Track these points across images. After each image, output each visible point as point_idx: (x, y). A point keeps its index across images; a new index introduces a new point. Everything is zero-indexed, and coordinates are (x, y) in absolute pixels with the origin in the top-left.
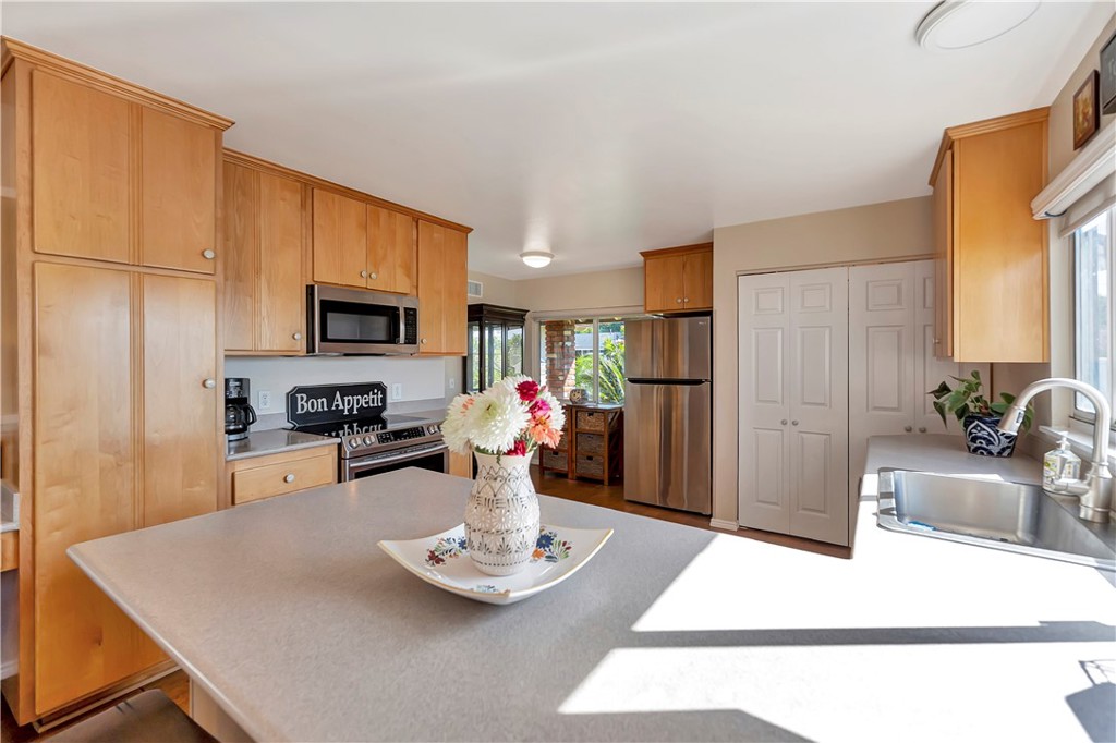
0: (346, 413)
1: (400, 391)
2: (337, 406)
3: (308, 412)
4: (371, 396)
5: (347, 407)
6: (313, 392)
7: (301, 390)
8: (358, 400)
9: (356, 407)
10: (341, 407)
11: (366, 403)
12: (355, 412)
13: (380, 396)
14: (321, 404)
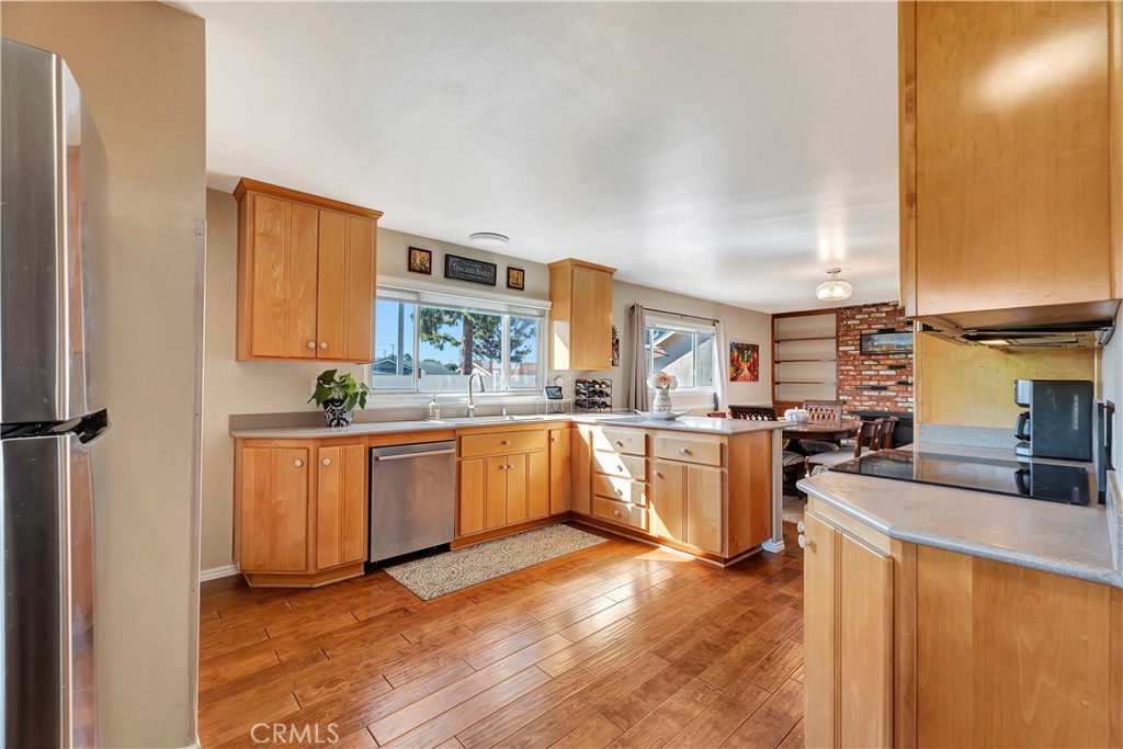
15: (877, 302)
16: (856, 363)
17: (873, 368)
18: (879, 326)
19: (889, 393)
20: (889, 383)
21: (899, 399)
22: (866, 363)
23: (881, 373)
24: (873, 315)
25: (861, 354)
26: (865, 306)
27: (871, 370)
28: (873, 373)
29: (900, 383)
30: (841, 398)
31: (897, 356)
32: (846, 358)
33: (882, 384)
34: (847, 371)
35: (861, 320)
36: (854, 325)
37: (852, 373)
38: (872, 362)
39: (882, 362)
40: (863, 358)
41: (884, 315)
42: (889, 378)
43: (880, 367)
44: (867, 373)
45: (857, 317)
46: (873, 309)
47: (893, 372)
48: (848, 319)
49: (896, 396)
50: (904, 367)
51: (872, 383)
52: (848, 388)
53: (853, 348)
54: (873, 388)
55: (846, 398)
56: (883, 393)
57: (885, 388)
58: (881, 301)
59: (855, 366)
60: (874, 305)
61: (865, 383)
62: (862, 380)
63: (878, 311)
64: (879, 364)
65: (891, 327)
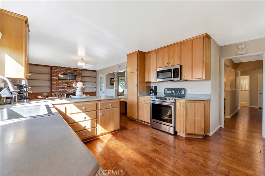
0: (175, 94)
1: (191, 91)
2: (173, 92)
3: (167, 93)
4: (181, 91)
5: (175, 93)
6: (168, 89)
7: (166, 88)
8: (178, 92)
9: (177, 93)
10: (174, 93)
11: (180, 93)
12: (177, 95)
13: (184, 91)
14: (170, 92)
15: (63, 66)
16: (57, 81)
17: (62, 83)
18: (63, 73)
19: (65, 89)
20: (65, 87)
21: (68, 90)
22: (60, 82)
23: (63, 84)
24: (61, 70)
25: (58, 79)
26: (59, 67)
27: (61, 83)
28: (61, 84)
29: (68, 87)
30: (52, 91)
31: (67, 80)
32: (54, 80)
33: (64, 87)
34: (54, 83)
35: (58, 70)
36: (56, 71)
37: (56, 84)
38: (61, 82)
39: (64, 82)
40: (59, 80)
41: (64, 70)
42: (65, 85)
43: (63, 83)
44: (60, 84)
45: (57, 69)
46: (62, 68)
47: (66, 84)
48: (54, 69)
49: (67, 90)
50: (69, 83)
51: (61, 87)
52: (54, 88)
53: (56, 77)
54: (61, 88)
55: (54, 91)
56: (64, 89)
57: (64, 88)
58: (64, 67)
59: (57, 82)
60: (62, 67)
61: (59, 87)
62: (59, 86)
63: (63, 69)
64: (63, 82)
65: (66, 73)
